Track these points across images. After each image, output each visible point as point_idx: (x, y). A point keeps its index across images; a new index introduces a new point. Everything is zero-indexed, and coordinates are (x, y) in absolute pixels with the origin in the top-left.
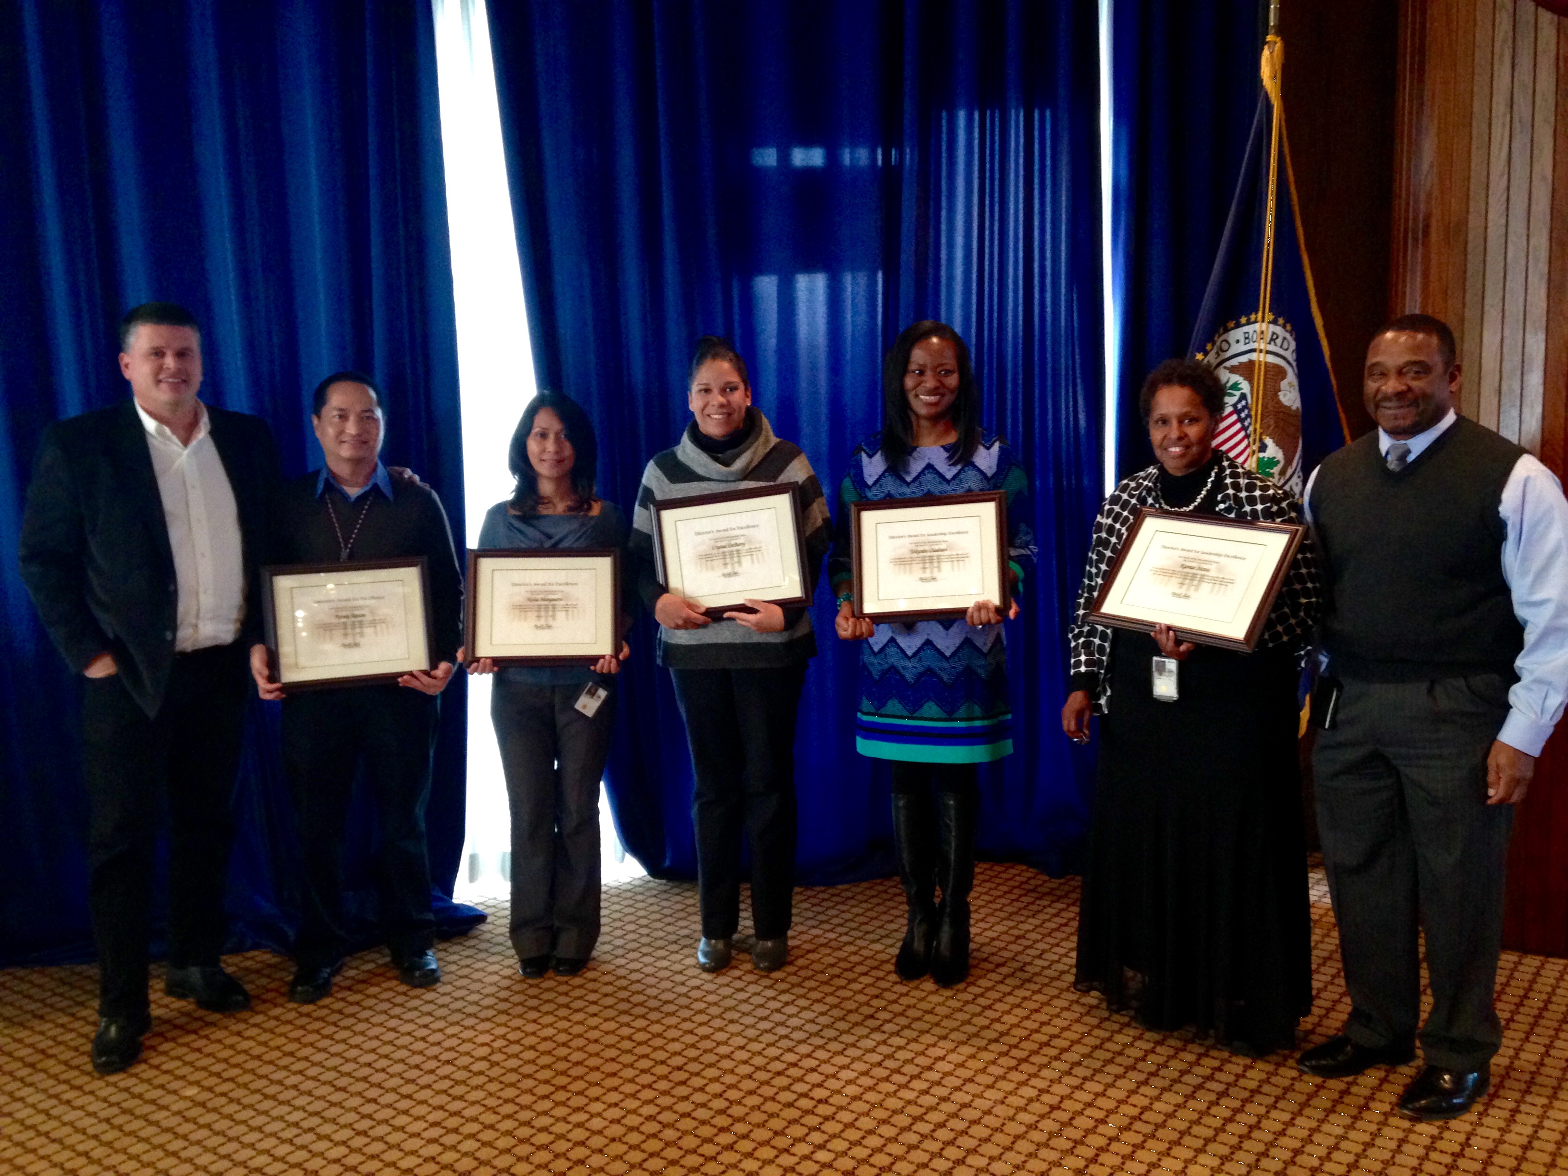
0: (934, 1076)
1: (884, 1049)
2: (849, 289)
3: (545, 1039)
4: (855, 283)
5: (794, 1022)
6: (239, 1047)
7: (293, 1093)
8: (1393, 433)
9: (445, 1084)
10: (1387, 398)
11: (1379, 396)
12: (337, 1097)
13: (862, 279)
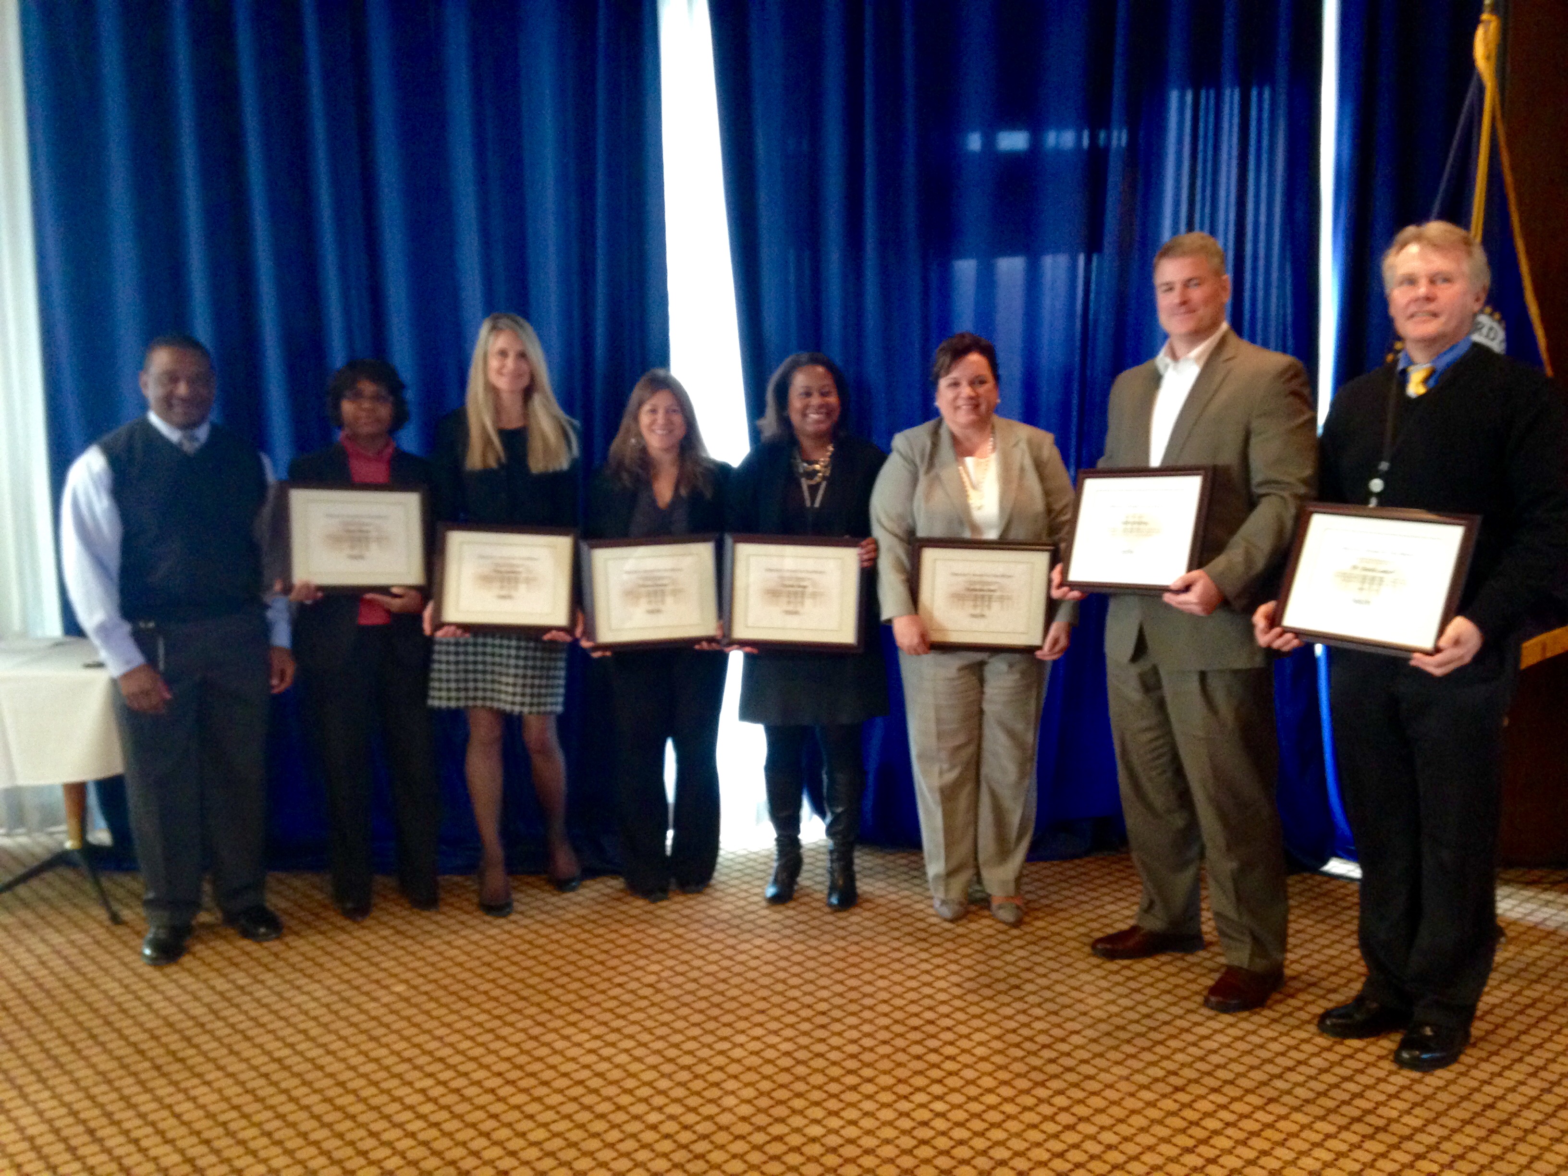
0: (1064, 1047)
1: (1022, 1018)
2: (1049, 273)
3: (708, 974)
5: (941, 984)
6: (447, 954)
7: (483, 998)
9: (612, 1004)
12: (520, 1005)
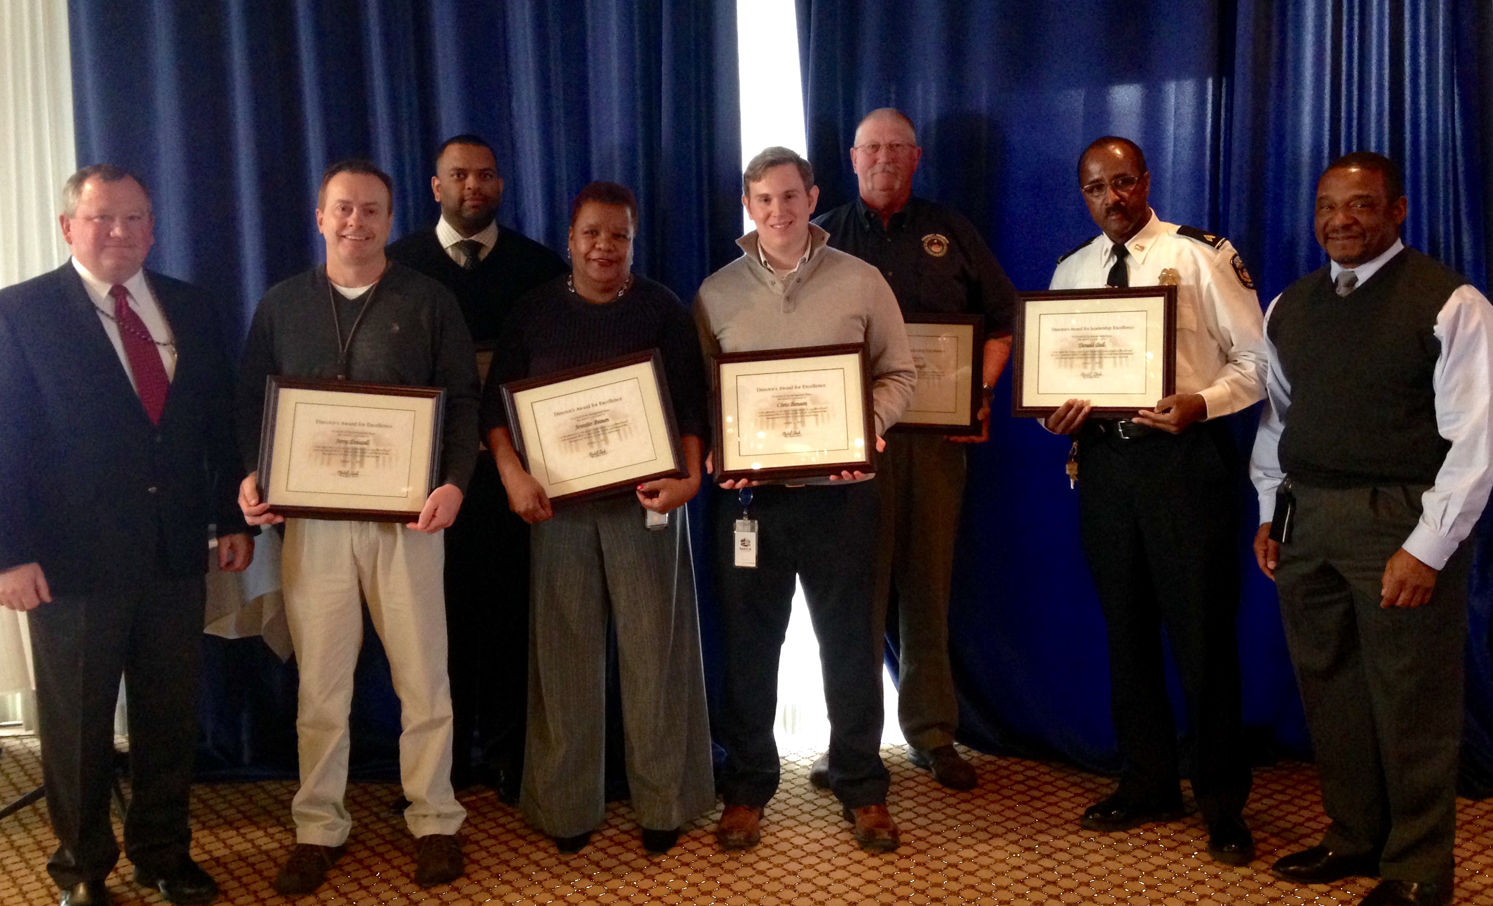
2: (1172, 101)
4: (1179, 92)
8: (1342, 262)
10: (1335, 231)
11: (1328, 229)
13: (1189, 86)
